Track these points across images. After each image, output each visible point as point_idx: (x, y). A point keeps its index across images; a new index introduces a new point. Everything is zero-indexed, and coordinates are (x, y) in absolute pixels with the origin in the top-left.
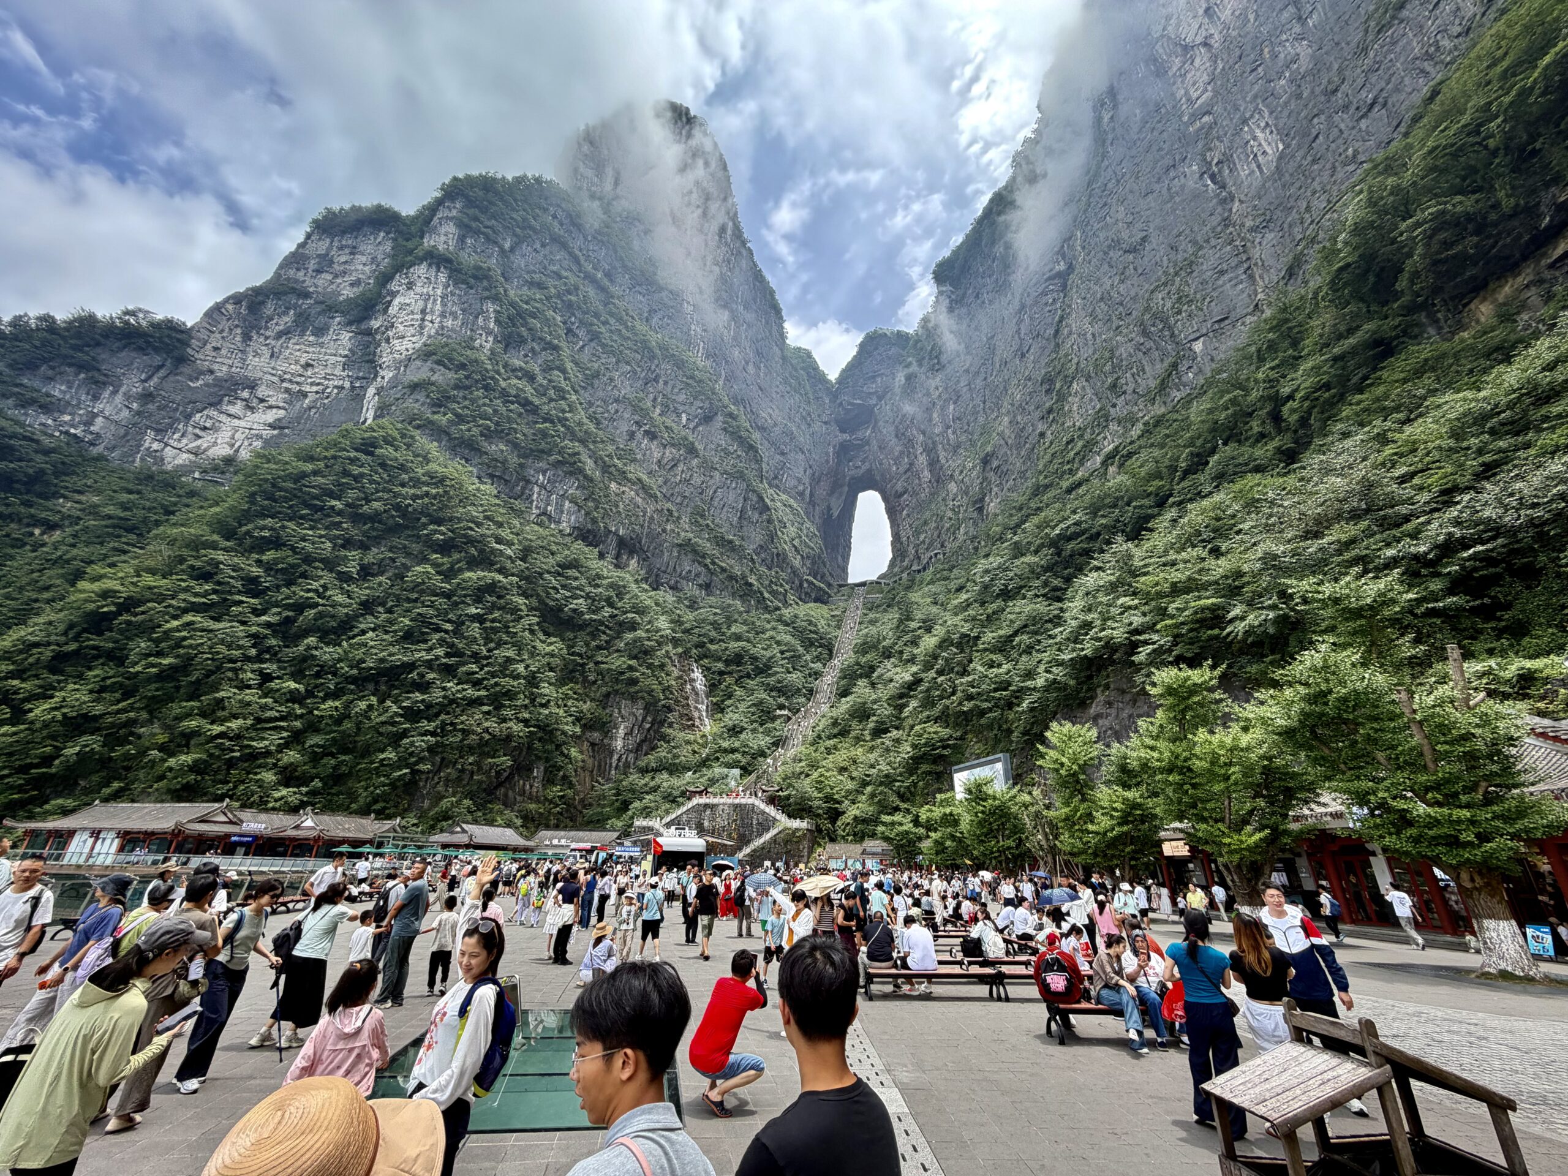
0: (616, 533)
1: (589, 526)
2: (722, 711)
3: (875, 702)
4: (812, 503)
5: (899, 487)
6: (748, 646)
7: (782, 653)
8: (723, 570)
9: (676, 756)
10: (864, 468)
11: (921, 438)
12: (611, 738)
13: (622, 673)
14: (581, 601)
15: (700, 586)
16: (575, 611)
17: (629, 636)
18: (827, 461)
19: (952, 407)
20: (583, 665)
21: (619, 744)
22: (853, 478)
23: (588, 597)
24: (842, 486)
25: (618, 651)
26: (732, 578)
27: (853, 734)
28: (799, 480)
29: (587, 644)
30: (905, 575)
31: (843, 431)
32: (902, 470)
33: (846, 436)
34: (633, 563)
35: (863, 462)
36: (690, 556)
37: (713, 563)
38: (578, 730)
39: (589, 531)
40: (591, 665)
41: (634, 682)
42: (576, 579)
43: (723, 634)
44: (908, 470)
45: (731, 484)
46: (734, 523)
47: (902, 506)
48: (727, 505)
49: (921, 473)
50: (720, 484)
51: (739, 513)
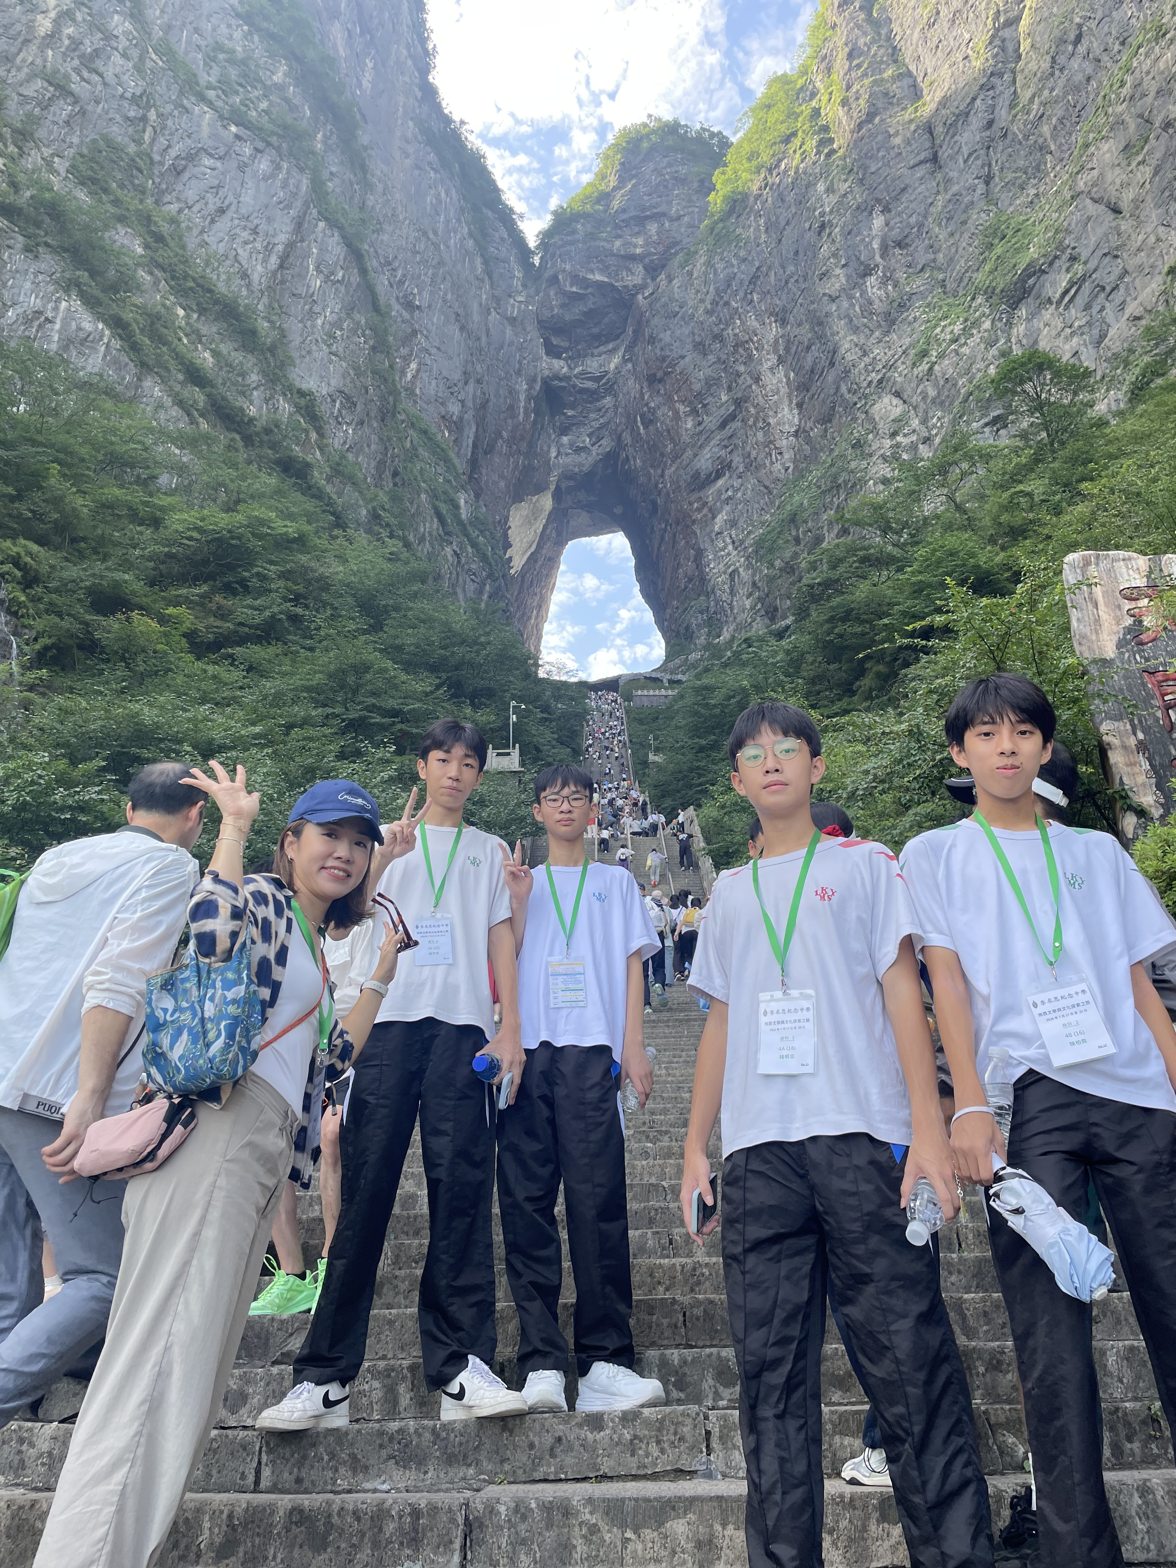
5: (705, 461)
10: (596, 452)
11: (773, 331)
18: (511, 408)
19: (878, 222)
22: (567, 476)
24: (539, 489)
31: (553, 351)
32: (711, 421)
33: (560, 366)
35: (596, 436)
44: (732, 417)
45: (253, 157)
46: (255, 278)
47: (705, 511)
48: (230, 213)
49: (771, 413)
50: (210, 143)
51: (274, 261)
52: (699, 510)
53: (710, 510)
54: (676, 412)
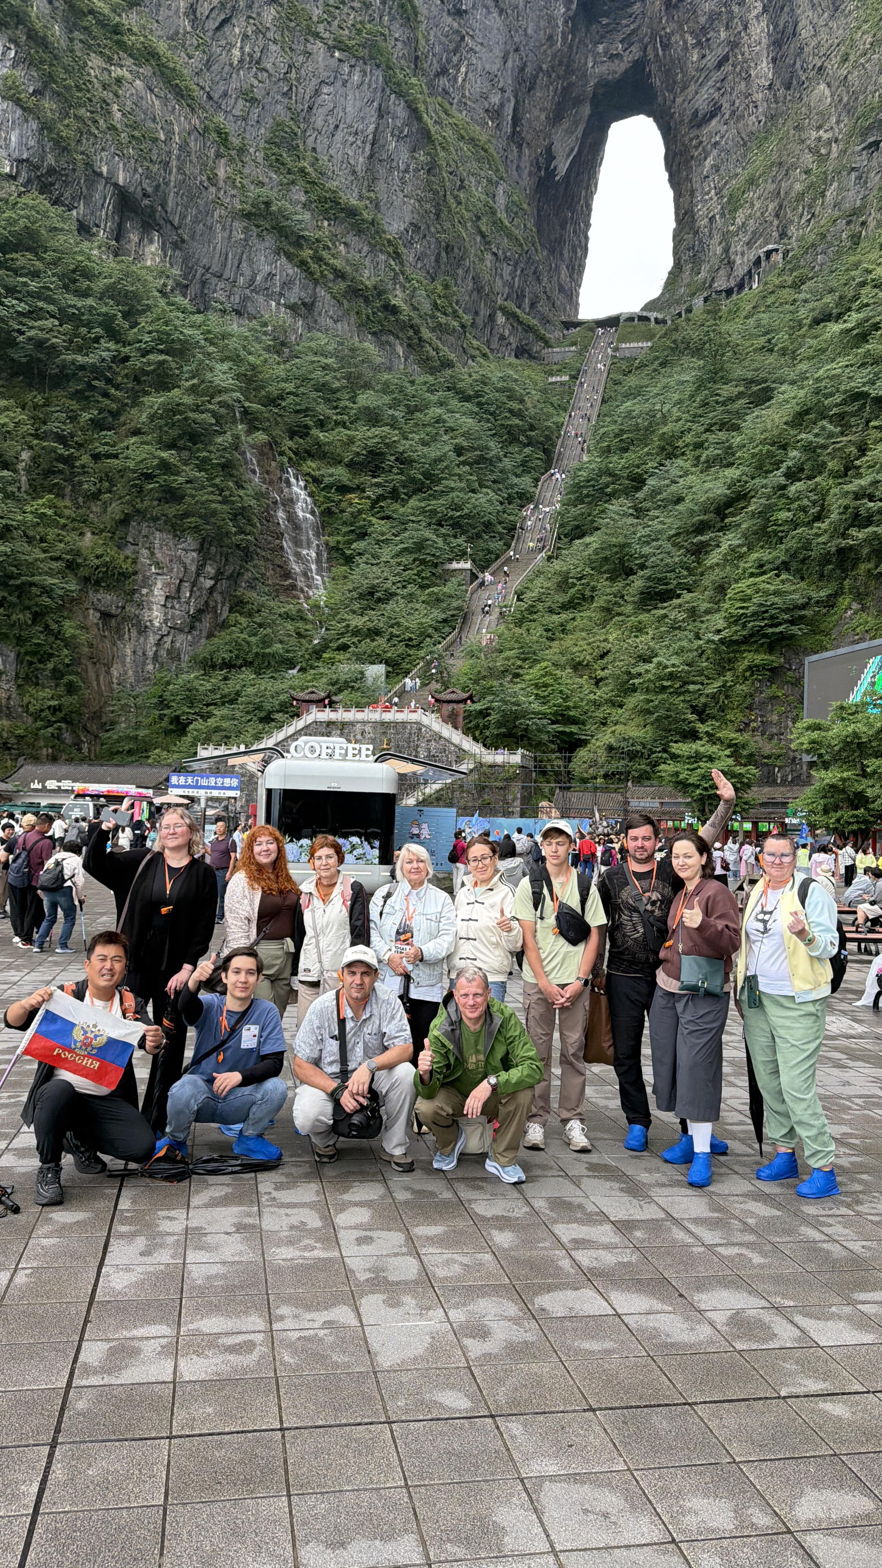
0: (110, 180)
1: (50, 160)
2: (349, 560)
3: (647, 541)
4: (516, 138)
5: (701, 102)
6: (395, 436)
7: (459, 451)
8: (340, 275)
9: (266, 642)
10: (627, 59)
12: (140, 605)
13: (149, 477)
14: (49, 323)
15: (292, 308)
16: (40, 344)
17: (155, 401)
20: (68, 461)
21: (156, 615)
22: (602, 84)
23: (64, 316)
25: (136, 432)
26: (356, 292)
27: (600, 602)
28: (492, 78)
29: (73, 418)
30: (698, 303)
32: (711, 59)
34: (153, 250)
35: (627, 41)
36: (270, 241)
37: (319, 259)
38: (73, 586)
39: (51, 171)
40: (86, 459)
41: (172, 495)
42: (35, 274)
43: (344, 410)
44: (726, 59)
45: (350, 73)
46: (358, 169)
47: (700, 149)
48: (341, 126)
49: (753, 65)
50: (326, 74)
51: (368, 147)
52: (696, 147)
53: (704, 149)
54: (685, 42)
